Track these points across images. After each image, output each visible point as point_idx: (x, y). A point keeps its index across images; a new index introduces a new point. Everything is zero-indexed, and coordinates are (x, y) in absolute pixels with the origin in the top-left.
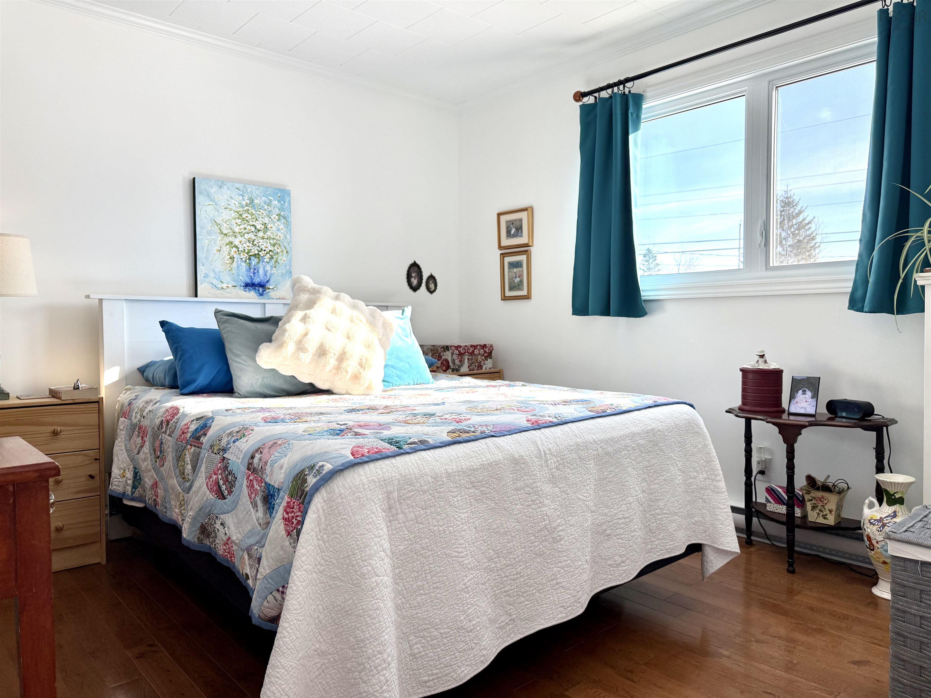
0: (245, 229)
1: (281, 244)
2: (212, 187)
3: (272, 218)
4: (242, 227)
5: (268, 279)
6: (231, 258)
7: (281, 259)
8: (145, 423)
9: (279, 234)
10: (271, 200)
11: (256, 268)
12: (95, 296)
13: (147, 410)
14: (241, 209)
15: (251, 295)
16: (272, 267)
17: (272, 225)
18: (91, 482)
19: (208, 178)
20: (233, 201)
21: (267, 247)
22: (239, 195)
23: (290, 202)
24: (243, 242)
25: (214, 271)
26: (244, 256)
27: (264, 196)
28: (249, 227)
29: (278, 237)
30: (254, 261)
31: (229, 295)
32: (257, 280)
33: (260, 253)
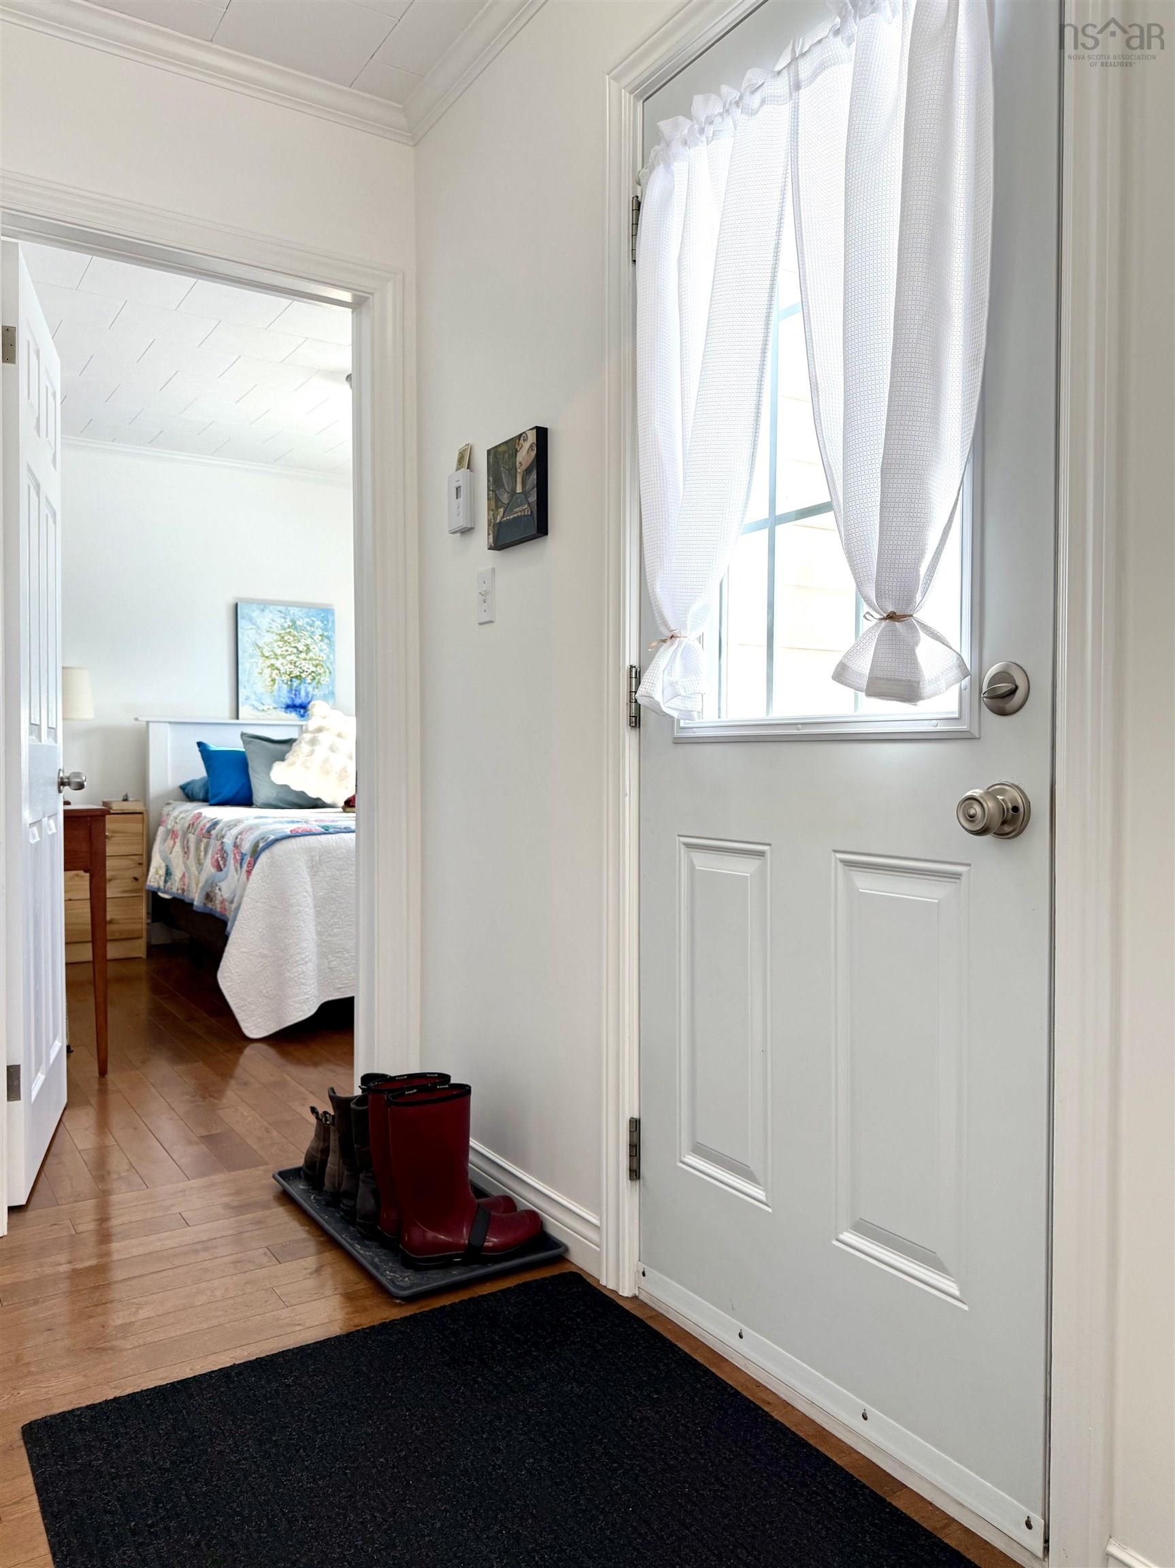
0: (287, 651)
1: (324, 665)
2: (254, 611)
3: (315, 638)
4: (284, 649)
5: (310, 700)
6: (272, 680)
7: (323, 680)
8: (177, 827)
9: (322, 654)
10: (313, 621)
11: (297, 689)
12: (144, 719)
13: (179, 818)
14: (283, 632)
15: (293, 717)
16: (314, 688)
17: (314, 646)
18: (135, 883)
19: (251, 602)
20: (275, 624)
21: (308, 668)
22: (282, 617)
23: (333, 622)
24: (285, 663)
25: (255, 693)
26: (287, 677)
27: (306, 617)
28: (290, 649)
29: (320, 658)
30: (296, 683)
31: (270, 717)
32: (298, 702)
33: (302, 675)
